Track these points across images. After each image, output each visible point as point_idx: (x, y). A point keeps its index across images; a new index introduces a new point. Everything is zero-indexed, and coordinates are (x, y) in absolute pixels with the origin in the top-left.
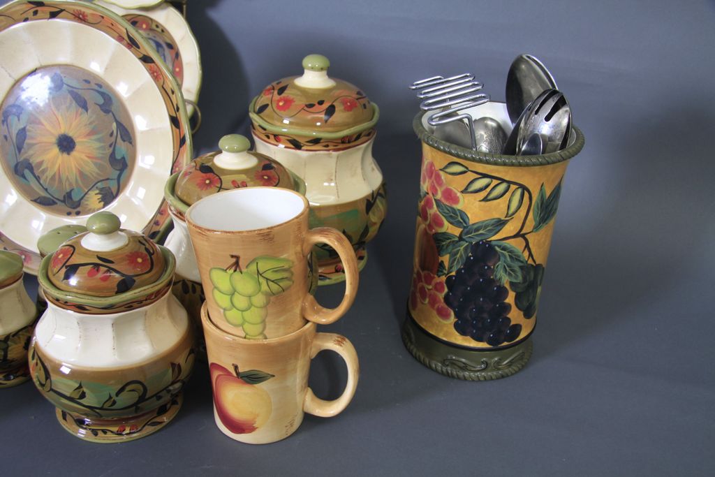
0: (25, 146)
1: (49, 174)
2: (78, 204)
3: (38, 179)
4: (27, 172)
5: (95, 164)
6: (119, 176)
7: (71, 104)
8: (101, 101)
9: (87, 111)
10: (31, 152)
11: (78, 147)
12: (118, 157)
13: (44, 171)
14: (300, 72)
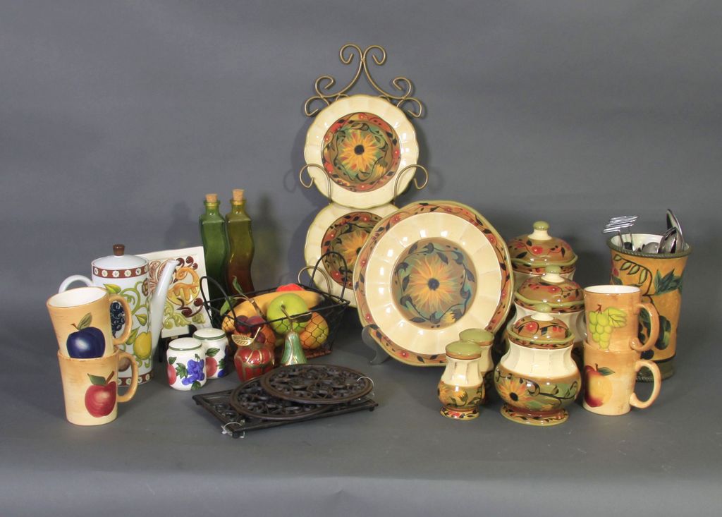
0: (408, 287)
1: (422, 303)
2: (439, 321)
3: (414, 306)
4: (408, 303)
5: (451, 295)
9: (447, 263)
10: (411, 290)
12: (466, 290)
13: (418, 302)
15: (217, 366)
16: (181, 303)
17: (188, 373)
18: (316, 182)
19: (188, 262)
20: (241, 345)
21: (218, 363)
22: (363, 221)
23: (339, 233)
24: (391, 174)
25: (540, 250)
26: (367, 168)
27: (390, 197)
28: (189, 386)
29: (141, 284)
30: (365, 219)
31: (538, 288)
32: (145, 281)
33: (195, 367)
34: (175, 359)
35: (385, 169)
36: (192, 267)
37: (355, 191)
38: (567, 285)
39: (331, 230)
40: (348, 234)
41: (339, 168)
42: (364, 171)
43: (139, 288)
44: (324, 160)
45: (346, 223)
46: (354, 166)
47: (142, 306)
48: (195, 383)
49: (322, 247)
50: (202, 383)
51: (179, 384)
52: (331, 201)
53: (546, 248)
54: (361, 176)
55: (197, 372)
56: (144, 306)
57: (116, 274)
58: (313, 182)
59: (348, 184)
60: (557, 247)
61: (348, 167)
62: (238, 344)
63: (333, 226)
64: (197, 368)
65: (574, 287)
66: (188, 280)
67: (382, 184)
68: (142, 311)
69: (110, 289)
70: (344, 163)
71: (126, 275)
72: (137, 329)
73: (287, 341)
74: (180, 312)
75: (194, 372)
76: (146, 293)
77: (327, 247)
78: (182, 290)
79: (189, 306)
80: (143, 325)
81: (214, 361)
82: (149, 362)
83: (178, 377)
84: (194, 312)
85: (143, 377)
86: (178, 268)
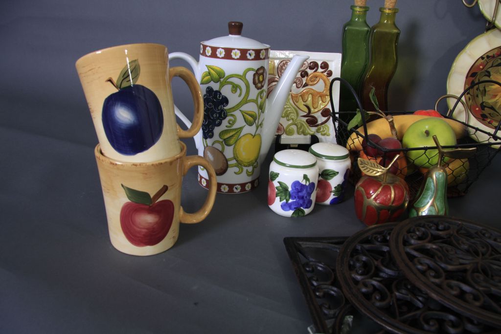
15: (331, 192)
16: (307, 111)
17: (291, 196)
19: (322, 67)
20: (368, 174)
21: (333, 189)
23: (490, 64)
28: (289, 213)
29: (254, 72)
32: (258, 69)
33: (301, 191)
34: (277, 175)
36: (325, 74)
39: (481, 61)
40: (498, 68)
43: (250, 76)
47: (253, 101)
48: (298, 211)
49: (467, 77)
50: (307, 211)
51: (277, 206)
52: (494, 26)
55: (302, 198)
56: (256, 101)
57: (221, 53)
62: (365, 172)
63: (485, 56)
64: (304, 192)
66: (320, 86)
68: (251, 108)
69: (212, 71)
71: (233, 56)
72: (241, 129)
73: (429, 179)
74: (305, 119)
75: (299, 197)
76: (259, 85)
77: (474, 78)
78: (310, 96)
79: (316, 115)
80: (251, 124)
81: (329, 185)
82: (253, 170)
83: (278, 199)
84: (319, 122)
85: (243, 185)
86: (310, 72)
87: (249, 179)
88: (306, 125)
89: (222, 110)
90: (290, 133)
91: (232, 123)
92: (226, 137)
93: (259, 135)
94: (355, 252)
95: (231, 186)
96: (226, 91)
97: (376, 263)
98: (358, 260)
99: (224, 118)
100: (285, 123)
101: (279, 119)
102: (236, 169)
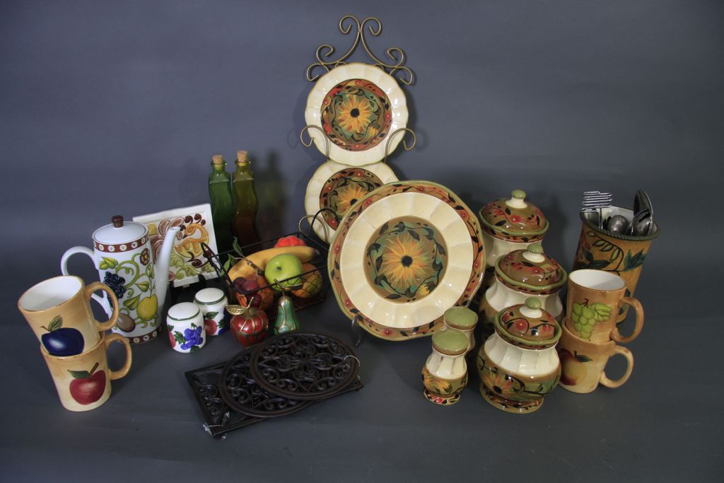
0: (381, 266)
2: (414, 294)
4: (382, 282)
5: (424, 269)
6: (438, 274)
7: (410, 238)
8: (427, 233)
9: (419, 240)
11: (414, 262)
12: (438, 263)
14: (510, 197)
15: (217, 326)
16: (190, 256)
17: (186, 340)
18: (315, 142)
19: (196, 219)
20: (234, 314)
21: (218, 324)
22: (357, 176)
23: (335, 186)
24: (383, 136)
25: (518, 219)
26: (361, 129)
27: (382, 156)
28: (188, 350)
29: (139, 255)
30: (359, 174)
31: (521, 268)
33: (192, 334)
34: (173, 327)
35: (377, 131)
36: (200, 223)
37: (350, 150)
38: (548, 266)
39: (329, 183)
40: (343, 187)
41: (337, 129)
42: (358, 132)
43: (137, 260)
44: (323, 122)
45: (341, 177)
46: (351, 127)
47: (143, 275)
48: (193, 347)
49: (320, 198)
50: (200, 346)
51: (178, 347)
52: (329, 159)
53: (524, 217)
54: (355, 136)
55: (194, 338)
56: (146, 274)
57: (111, 248)
58: (313, 142)
59: (344, 144)
60: (533, 216)
61: (346, 127)
62: (232, 313)
63: (330, 180)
64: (195, 335)
65: (554, 268)
66: (197, 235)
67: (375, 145)
68: (145, 279)
69: (108, 262)
70: (341, 124)
71: (122, 250)
72: (139, 296)
73: (279, 307)
74: (190, 263)
75: (192, 339)
76: (146, 262)
77: (325, 198)
78: (191, 244)
79: (199, 258)
80: (146, 291)
81: (214, 323)
82: (156, 321)
83: (177, 343)
84: (203, 263)
85: (150, 335)
86: (187, 225)
87: (154, 328)
88: (192, 268)
89: (122, 287)
90: (180, 277)
91: (131, 294)
92: (129, 304)
93: (154, 295)
94: (231, 372)
95: (141, 338)
96: (122, 274)
97: (243, 376)
98: (232, 377)
99: (125, 292)
100: (174, 270)
101: (169, 268)
102: (142, 325)
